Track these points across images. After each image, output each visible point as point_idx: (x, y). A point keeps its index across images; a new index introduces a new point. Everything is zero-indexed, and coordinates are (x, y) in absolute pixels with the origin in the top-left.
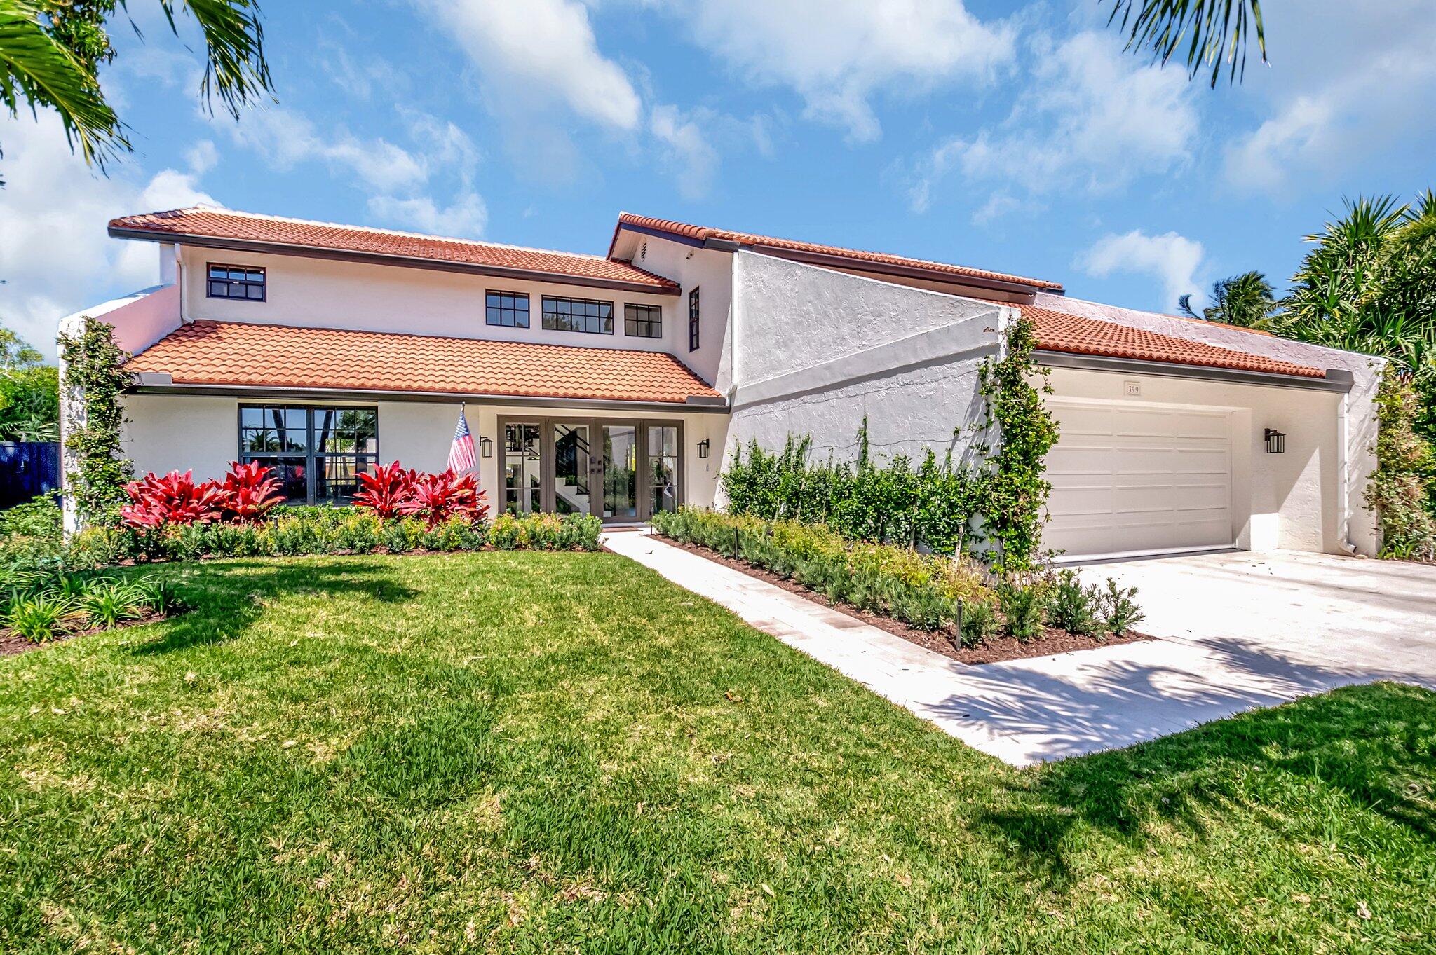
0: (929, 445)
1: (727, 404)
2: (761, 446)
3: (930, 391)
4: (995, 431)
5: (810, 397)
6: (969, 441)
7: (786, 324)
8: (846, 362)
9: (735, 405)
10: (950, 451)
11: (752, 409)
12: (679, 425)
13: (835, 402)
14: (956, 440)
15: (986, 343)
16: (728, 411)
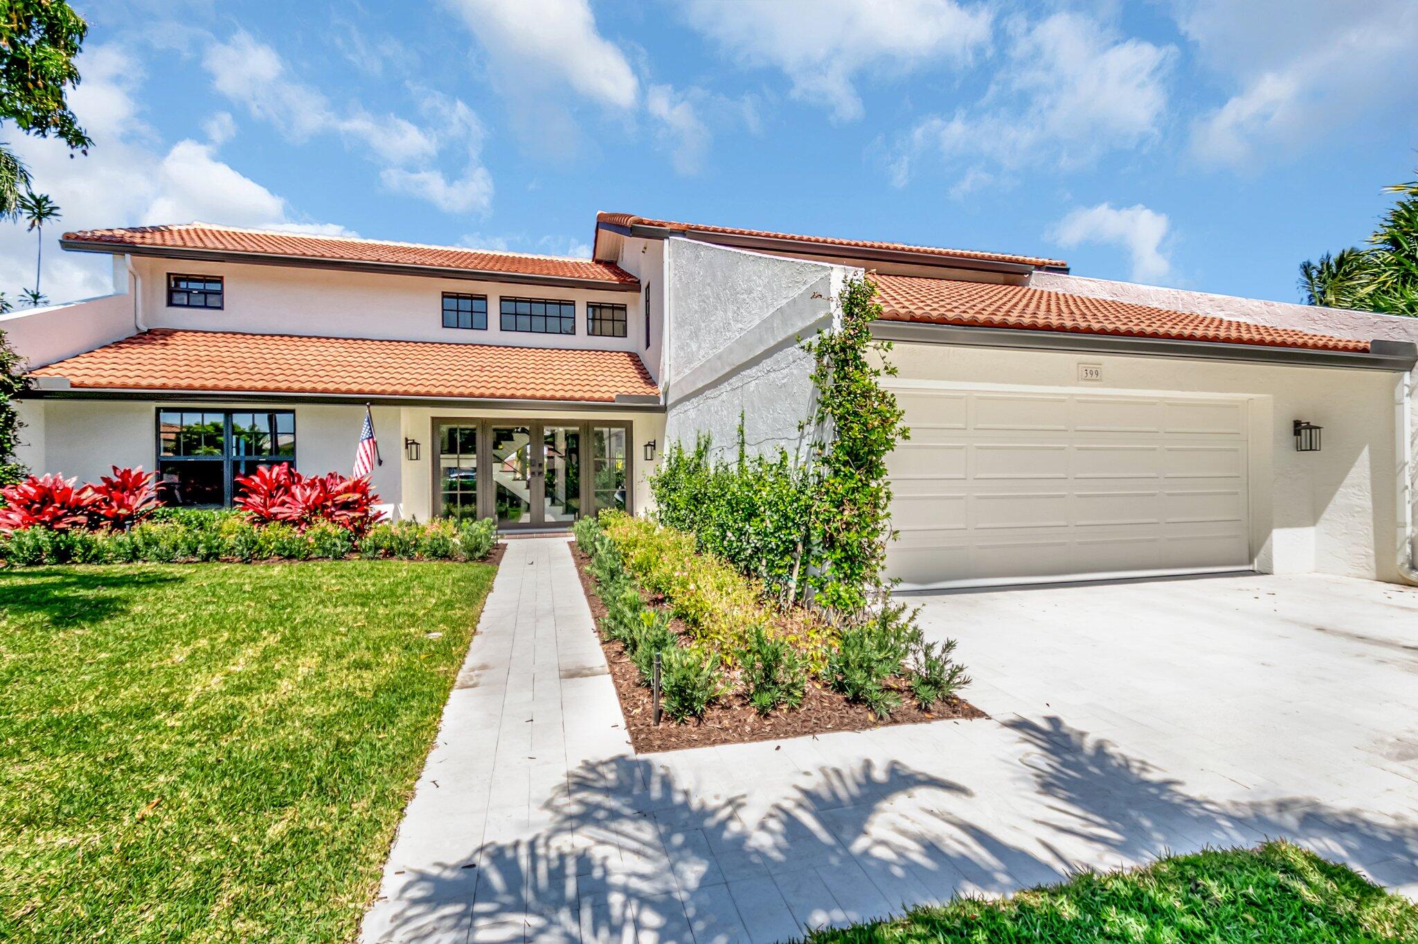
0: (783, 443)
1: (662, 403)
2: (683, 447)
3: (783, 378)
4: (830, 424)
5: (710, 392)
6: (811, 437)
7: (696, 312)
8: (731, 350)
9: (669, 403)
10: (798, 449)
11: (678, 407)
12: (628, 426)
13: (724, 396)
14: (802, 437)
15: (821, 315)
16: (664, 409)
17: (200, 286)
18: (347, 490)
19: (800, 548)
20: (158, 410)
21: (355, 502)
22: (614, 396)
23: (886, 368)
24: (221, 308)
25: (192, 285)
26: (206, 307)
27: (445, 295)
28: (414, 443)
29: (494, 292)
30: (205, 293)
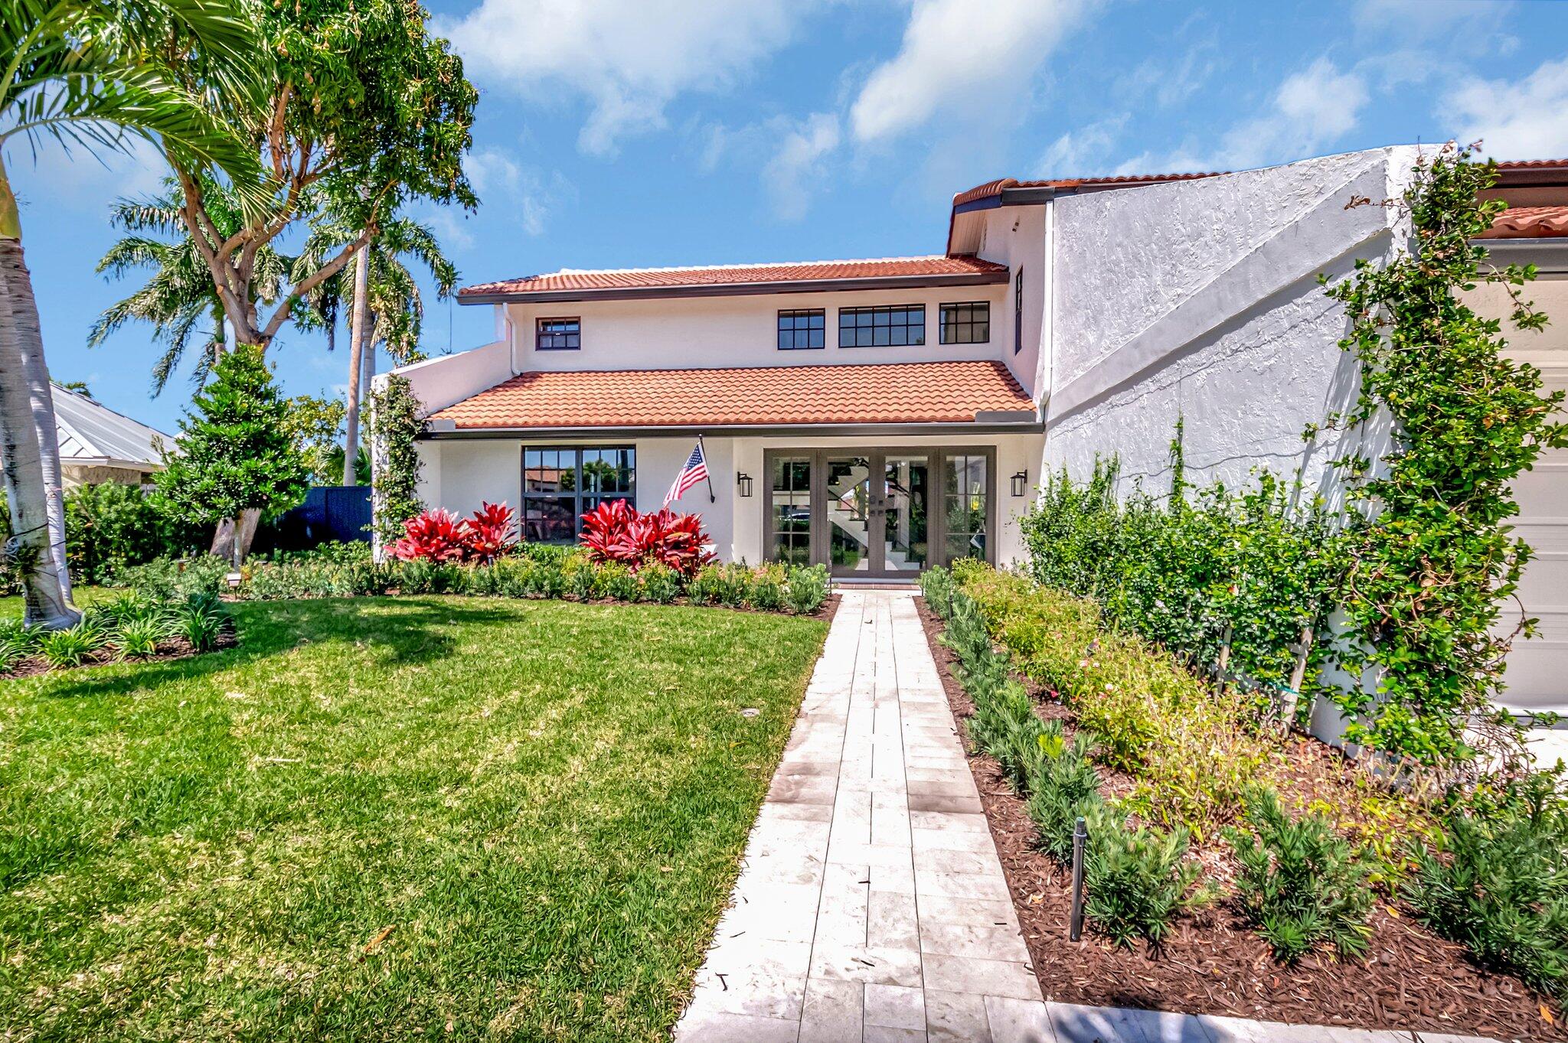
0: (1266, 463)
1: (1039, 420)
2: (1071, 477)
3: (1270, 357)
4: (1382, 423)
5: (1118, 396)
6: (1333, 450)
7: (1096, 288)
8: (1159, 330)
9: (1049, 419)
10: (1300, 472)
11: (1064, 423)
12: (990, 452)
13: (1145, 401)
14: (1310, 451)
15: (1363, 235)
16: (1041, 429)
17: (561, 328)
18: (678, 528)
19: (1307, 636)
20: (523, 448)
21: (686, 541)
22: (973, 414)
23: (1519, 315)
24: (578, 348)
25: (555, 328)
26: (566, 348)
27: (782, 314)
28: (746, 478)
29: (831, 303)
30: (566, 335)
